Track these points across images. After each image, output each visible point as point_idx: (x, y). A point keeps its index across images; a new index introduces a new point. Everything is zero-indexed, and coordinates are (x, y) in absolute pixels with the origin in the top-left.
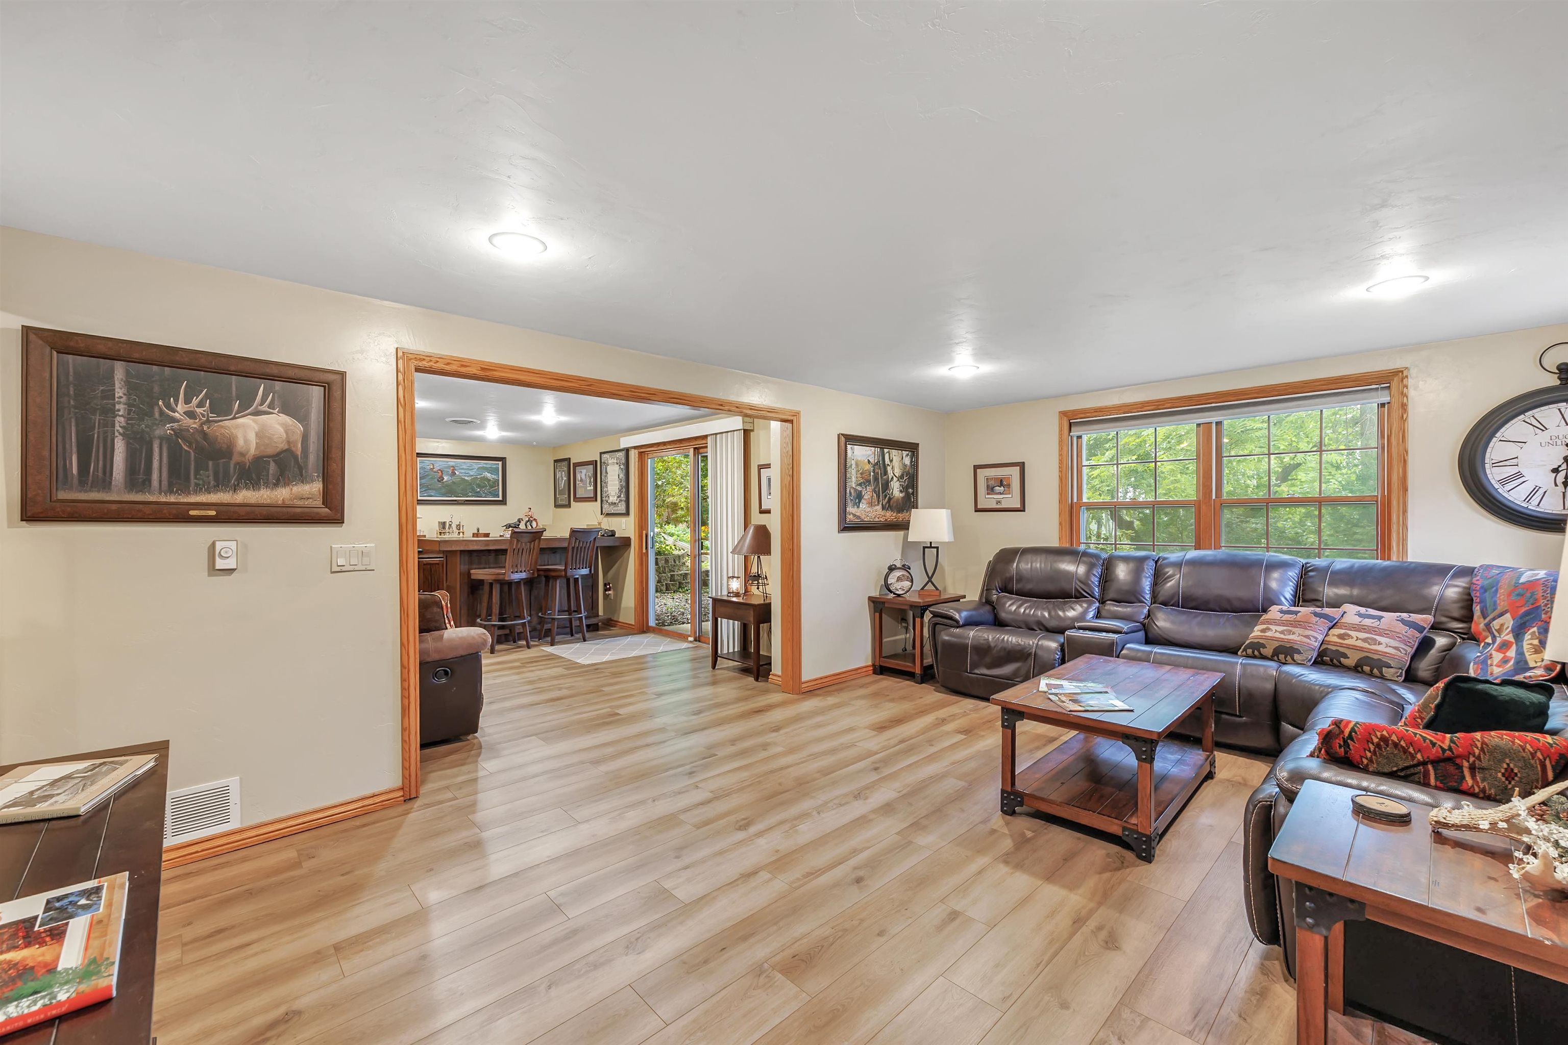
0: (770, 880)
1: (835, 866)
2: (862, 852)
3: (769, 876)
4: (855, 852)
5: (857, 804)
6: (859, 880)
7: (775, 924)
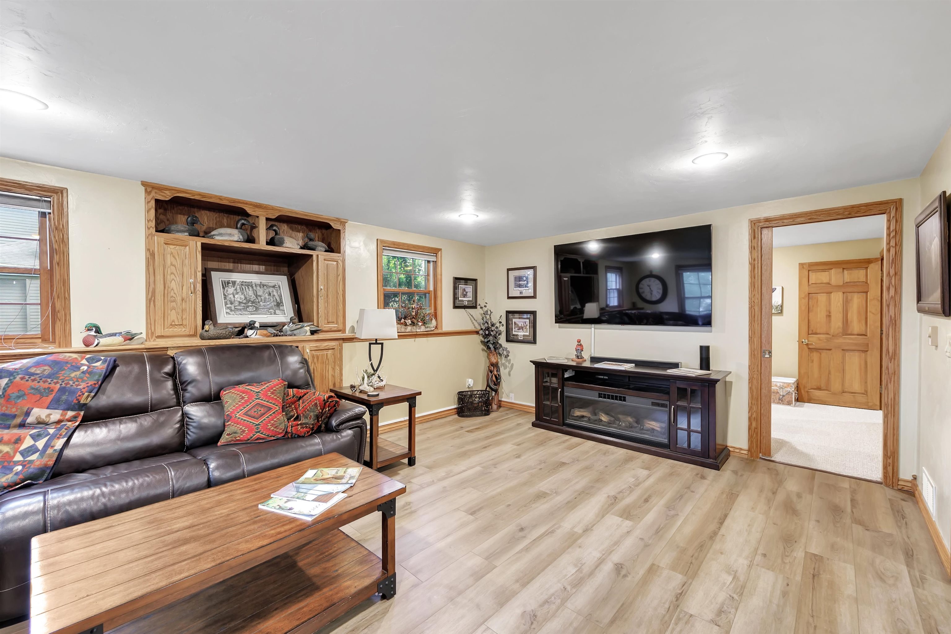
0: (574, 527)
1: (538, 538)
2: (522, 549)
3: (576, 530)
4: (527, 549)
5: (532, 605)
6: (522, 529)
7: (559, 508)
